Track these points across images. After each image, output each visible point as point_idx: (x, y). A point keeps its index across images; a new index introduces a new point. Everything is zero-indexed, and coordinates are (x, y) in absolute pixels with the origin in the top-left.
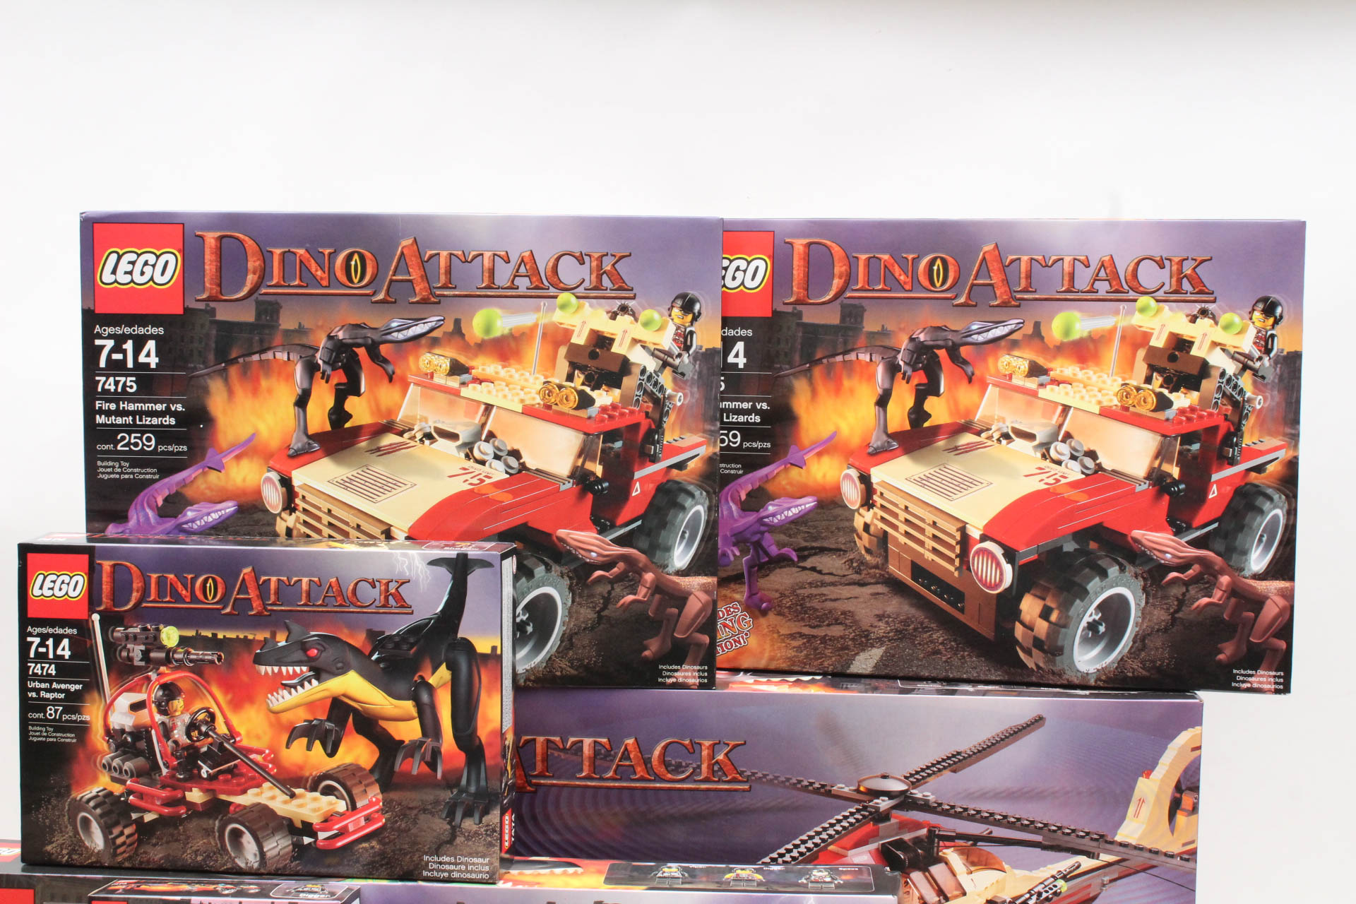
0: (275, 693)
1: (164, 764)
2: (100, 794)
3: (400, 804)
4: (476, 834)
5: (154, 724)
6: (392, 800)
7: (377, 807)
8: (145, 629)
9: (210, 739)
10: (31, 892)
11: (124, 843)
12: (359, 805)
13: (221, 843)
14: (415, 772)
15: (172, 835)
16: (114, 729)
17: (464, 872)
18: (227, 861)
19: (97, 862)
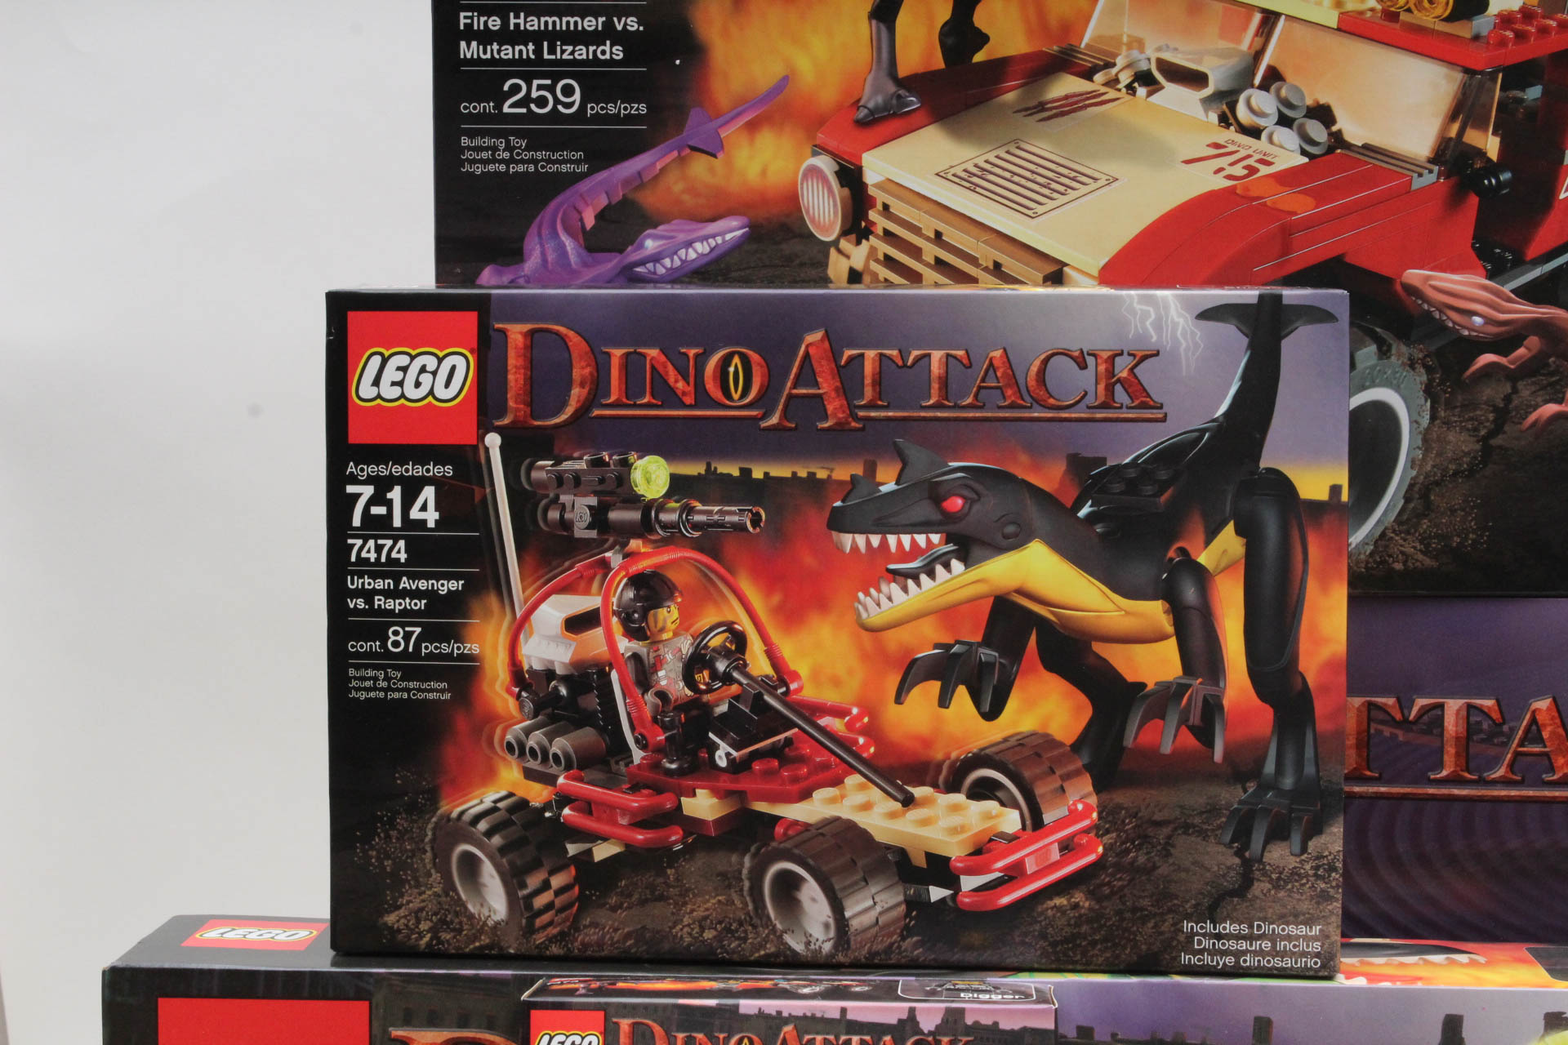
0: (873, 591)
1: (637, 741)
2: (500, 805)
3: (1135, 816)
4: (1295, 874)
5: (614, 660)
6: (1120, 807)
7: (1086, 823)
8: (598, 463)
9: (734, 688)
10: (362, 1007)
11: (549, 906)
12: (1048, 817)
13: (754, 901)
14: (1167, 748)
15: (652, 887)
16: (531, 671)
17: (1268, 953)
18: (766, 940)
19: (490, 947)
